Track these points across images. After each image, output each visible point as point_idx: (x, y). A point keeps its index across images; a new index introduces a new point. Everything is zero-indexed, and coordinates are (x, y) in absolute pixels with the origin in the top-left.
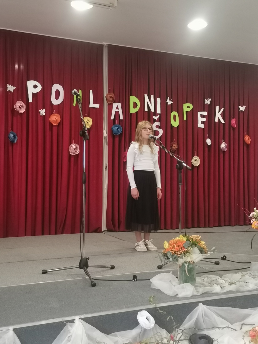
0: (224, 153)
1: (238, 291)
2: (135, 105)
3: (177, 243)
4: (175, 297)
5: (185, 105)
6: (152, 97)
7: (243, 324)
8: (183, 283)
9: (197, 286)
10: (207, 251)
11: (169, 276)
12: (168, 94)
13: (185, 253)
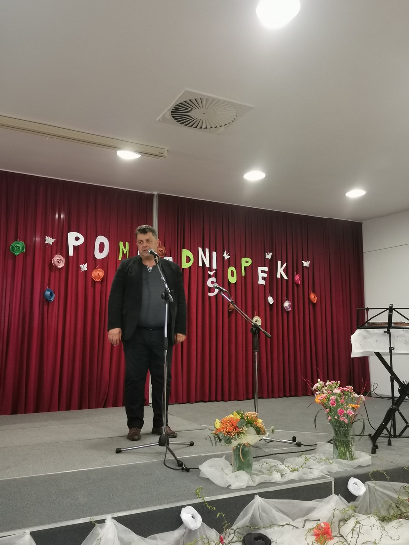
0: (288, 312)
1: (301, 480)
2: (188, 259)
3: (230, 421)
4: (227, 489)
5: (244, 260)
6: (207, 250)
7: (306, 520)
8: (237, 470)
9: (254, 474)
10: (265, 431)
11: (222, 461)
12: (225, 248)
13: (239, 433)
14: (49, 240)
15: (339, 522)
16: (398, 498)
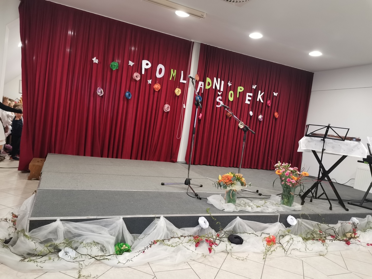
0: (260, 121)
1: (262, 212)
2: (209, 84)
3: (227, 177)
4: (223, 211)
5: (239, 88)
6: (219, 80)
7: (262, 233)
8: (228, 203)
9: (237, 206)
10: (246, 184)
11: (220, 197)
12: (229, 80)
13: (232, 184)
14: (131, 63)
15: (280, 236)
16: (314, 230)
